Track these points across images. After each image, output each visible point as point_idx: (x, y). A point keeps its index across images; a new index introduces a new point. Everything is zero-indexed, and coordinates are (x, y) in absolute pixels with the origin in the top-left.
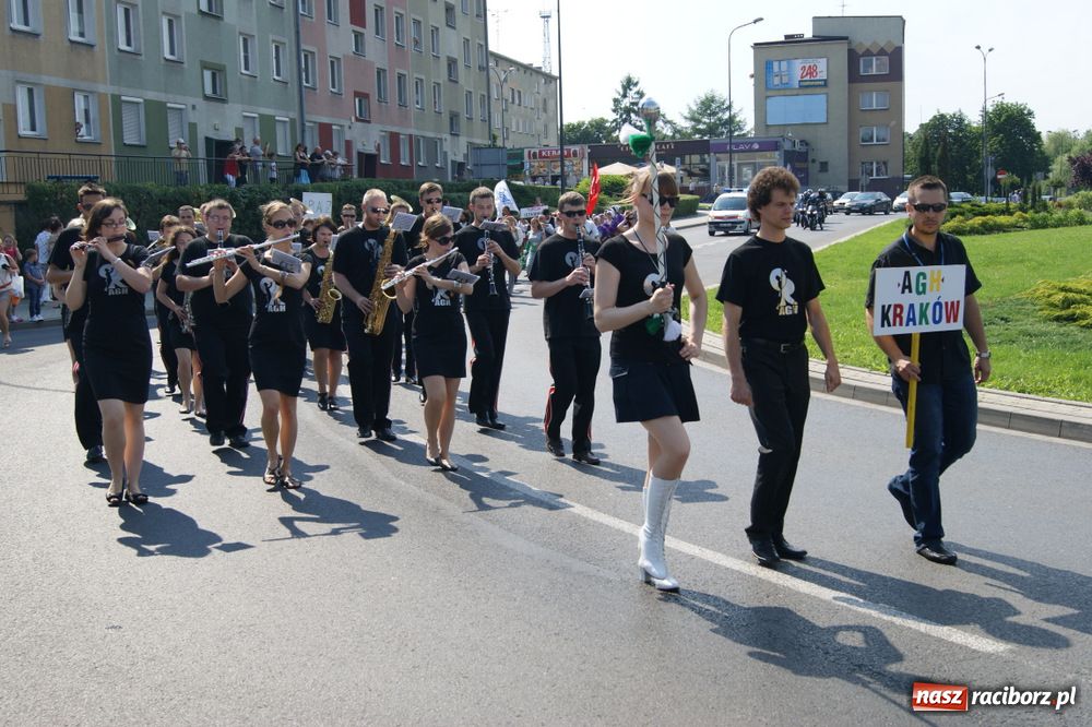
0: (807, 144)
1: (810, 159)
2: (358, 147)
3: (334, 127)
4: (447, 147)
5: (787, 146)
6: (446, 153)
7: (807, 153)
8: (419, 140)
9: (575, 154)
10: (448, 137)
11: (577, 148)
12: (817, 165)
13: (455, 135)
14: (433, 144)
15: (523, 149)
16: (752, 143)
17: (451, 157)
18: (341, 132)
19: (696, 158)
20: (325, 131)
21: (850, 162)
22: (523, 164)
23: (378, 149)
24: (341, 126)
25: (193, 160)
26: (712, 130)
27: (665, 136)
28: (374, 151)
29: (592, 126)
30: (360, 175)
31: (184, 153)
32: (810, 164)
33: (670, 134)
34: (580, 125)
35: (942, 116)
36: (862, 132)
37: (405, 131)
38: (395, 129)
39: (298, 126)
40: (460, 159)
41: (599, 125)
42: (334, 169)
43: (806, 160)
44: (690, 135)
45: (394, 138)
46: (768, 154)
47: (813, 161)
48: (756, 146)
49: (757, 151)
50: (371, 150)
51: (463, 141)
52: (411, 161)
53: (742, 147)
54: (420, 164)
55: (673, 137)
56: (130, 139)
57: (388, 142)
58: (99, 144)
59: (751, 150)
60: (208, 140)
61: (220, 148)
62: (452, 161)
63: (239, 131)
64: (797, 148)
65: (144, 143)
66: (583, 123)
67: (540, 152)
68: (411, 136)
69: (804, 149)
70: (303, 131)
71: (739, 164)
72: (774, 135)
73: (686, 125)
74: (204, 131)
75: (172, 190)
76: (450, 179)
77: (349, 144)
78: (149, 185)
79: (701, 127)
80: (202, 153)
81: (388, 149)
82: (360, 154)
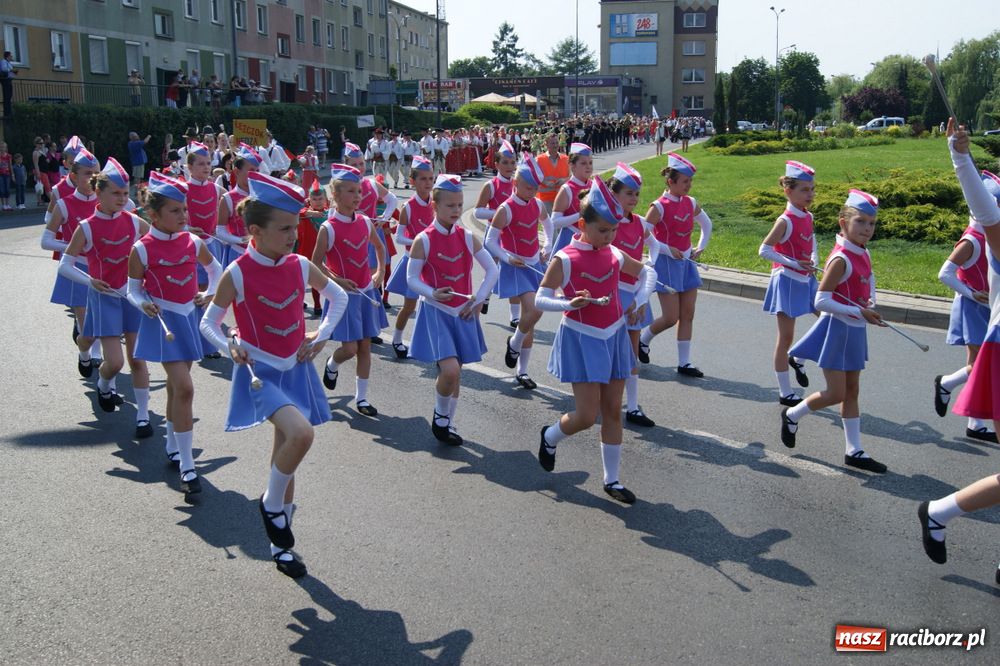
0: (641, 81)
1: (643, 93)
2: (281, 77)
3: (261, 62)
4: (353, 79)
5: (625, 83)
6: (352, 84)
7: (641, 88)
8: (330, 73)
9: (459, 85)
10: (354, 70)
11: (460, 81)
12: (648, 98)
13: (359, 69)
14: (342, 77)
15: (417, 81)
16: (598, 80)
17: (356, 87)
18: (266, 65)
19: (554, 91)
20: (254, 65)
21: (674, 96)
22: (417, 93)
23: (297, 79)
24: (267, 61)
25: (146, 87)
26: (570, 68)
27: (534, 72)
28: (293, 81)
29: (476, 63)
30: (282, 100)
31: (137, 81)
32: (643, 98)
33: (538, 70)
34: (466, 62)
35: (749, 62)
36: (685, 73)
37: (318, 65)
38: (311, 64)
39: (232, 61)
40: (363, 88)
41: (482, 62)
42: (257, 96)
43: (640, 95)
44: (554, 72)
45: (310, 71)
46: (610, 88)
47: (646, 95)
48: (601, 83)
49: (602, 86)
50: (291, 79)
51: (366, 74)
52: (324, 90)
53: (589, 83)
54: (331, 91)
55: (540, 73)
56: (96, 69)
57: (305, 75)
58: (71, 72)
59: (596, 86)
60: (159, 70)
61: (167, 77)
62: (357, 90)
63: (184, 64)
64: (633, 84)
65: (107, 72)
66: (469, 61)
67: (431, 84)
68: (323, 69)
69: (638, 85)
70: (236, 64)
71: (587, 97)
72: (615, 73)
73: (549, 63)
74: (155, 64)
75: (127, 110)
76: (355, 104)
77: (273, 75)
78: (109, 106)
79: (562, 65)
80: (154, 81)
81: (305, 79)
82: (282, 83)
